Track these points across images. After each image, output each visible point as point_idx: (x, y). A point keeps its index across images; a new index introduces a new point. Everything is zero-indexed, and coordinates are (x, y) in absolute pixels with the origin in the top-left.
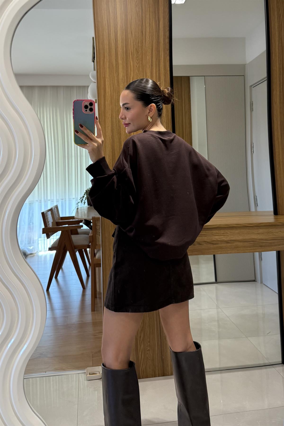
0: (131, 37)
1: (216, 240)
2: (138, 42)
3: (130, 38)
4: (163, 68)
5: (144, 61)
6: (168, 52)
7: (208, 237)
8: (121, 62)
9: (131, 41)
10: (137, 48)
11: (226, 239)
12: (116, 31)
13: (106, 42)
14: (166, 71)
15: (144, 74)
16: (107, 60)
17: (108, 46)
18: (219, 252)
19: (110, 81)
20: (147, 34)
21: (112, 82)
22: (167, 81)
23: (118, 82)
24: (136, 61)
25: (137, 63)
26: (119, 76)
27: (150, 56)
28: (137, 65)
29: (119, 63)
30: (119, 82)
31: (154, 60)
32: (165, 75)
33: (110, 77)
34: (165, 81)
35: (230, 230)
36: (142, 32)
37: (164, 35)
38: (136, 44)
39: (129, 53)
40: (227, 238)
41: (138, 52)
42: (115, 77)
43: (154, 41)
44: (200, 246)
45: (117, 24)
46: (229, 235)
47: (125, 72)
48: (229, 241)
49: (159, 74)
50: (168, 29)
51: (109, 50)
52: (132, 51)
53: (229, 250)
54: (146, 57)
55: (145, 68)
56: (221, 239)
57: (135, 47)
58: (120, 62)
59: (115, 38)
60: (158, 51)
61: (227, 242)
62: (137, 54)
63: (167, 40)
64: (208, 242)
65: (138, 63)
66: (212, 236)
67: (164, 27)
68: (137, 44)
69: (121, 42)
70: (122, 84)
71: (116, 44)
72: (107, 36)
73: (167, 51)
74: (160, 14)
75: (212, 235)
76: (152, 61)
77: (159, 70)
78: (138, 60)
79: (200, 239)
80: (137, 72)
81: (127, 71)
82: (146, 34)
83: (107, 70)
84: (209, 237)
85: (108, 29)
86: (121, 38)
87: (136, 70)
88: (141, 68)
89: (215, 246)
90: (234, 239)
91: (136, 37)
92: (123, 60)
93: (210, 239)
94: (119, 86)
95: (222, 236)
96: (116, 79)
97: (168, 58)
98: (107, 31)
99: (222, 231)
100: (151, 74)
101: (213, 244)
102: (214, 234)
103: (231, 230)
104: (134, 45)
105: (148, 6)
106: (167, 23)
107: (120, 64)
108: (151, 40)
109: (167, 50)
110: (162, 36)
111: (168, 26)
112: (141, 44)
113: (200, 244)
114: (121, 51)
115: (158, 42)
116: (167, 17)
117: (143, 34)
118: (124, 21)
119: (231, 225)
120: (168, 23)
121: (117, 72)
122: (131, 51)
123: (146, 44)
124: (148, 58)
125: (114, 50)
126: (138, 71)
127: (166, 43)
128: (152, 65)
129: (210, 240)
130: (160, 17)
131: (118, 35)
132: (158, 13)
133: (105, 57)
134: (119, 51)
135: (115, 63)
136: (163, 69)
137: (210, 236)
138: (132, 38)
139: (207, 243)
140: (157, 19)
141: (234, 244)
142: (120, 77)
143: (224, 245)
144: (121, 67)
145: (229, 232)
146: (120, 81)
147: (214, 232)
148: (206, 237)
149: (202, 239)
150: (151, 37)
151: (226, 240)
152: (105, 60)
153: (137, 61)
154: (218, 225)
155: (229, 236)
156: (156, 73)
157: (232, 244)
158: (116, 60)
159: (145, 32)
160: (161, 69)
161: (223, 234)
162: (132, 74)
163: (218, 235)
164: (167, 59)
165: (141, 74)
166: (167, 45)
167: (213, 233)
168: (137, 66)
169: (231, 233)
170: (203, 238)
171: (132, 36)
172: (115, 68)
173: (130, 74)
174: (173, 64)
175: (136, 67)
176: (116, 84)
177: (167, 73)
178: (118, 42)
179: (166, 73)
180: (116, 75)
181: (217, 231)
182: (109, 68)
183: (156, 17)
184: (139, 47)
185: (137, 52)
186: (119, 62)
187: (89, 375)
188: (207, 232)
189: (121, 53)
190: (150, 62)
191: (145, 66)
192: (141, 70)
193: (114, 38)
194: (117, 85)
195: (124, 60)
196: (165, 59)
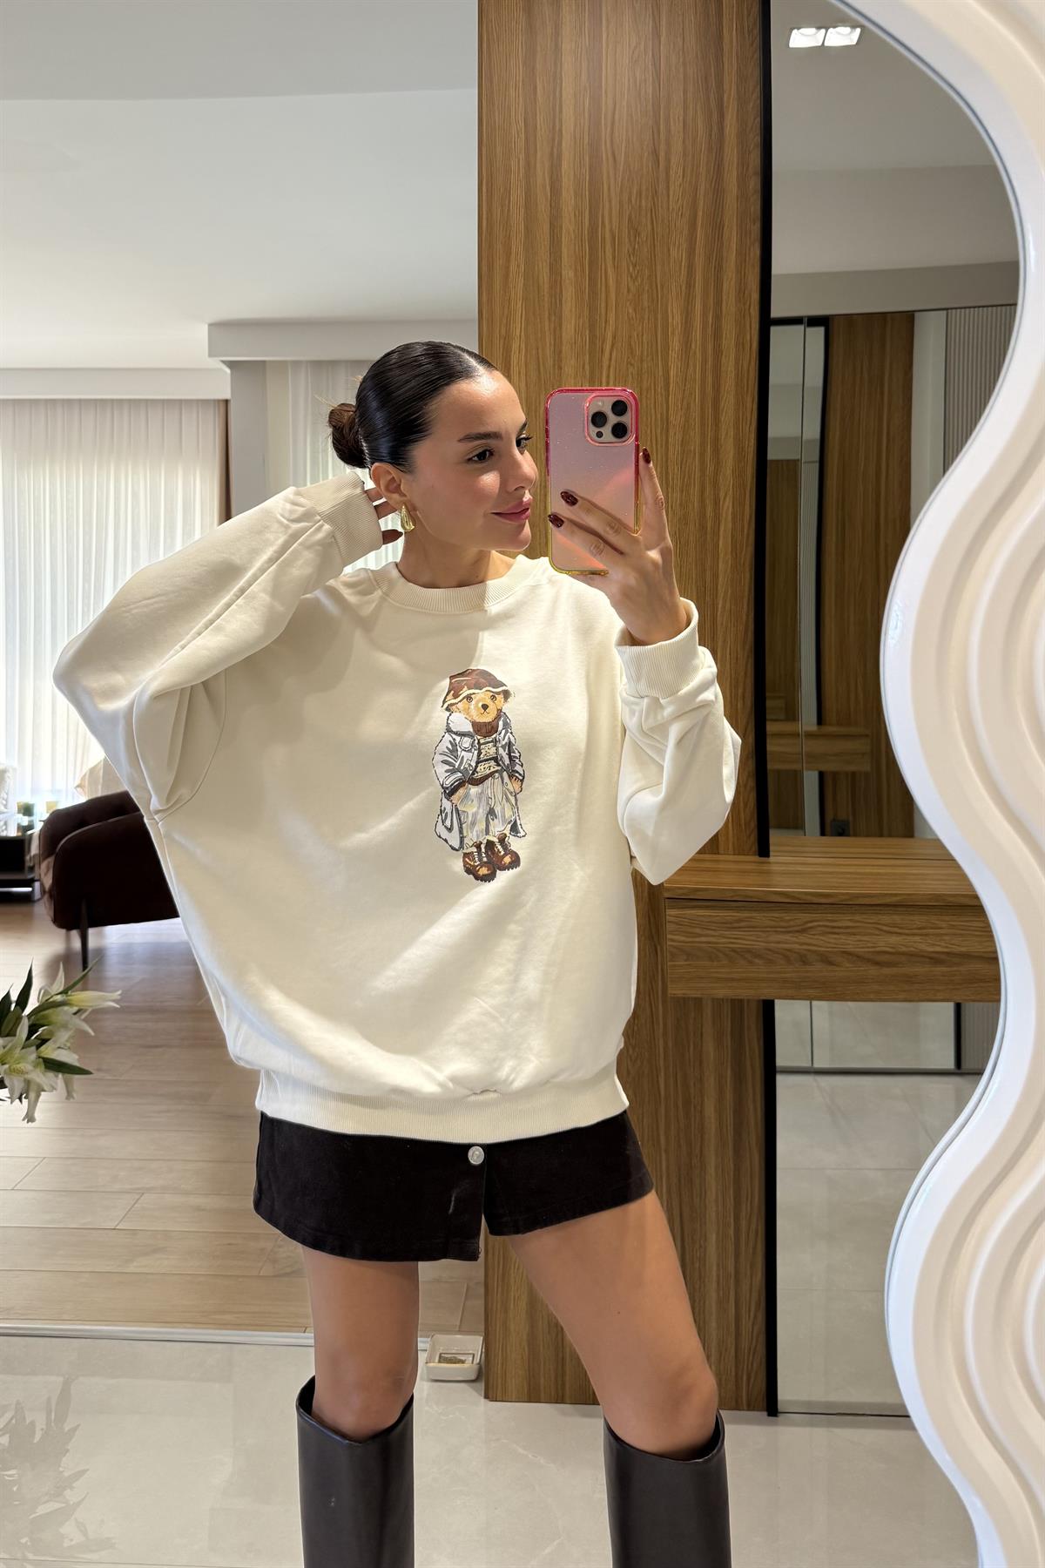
0: (611, 174)
1: (891, 950)
2: (640, 193)
3: (608, 177)
4: (732, 293)
5: (659, 267)
6: (756, 229)
7: (858, 937)
8: (571, 274)
9: (613, 189)
10: (633, 217)
11: (931, 949)
12: (555, 150)
13: (517, 196)
14: (744, 304)
15: (656, 319)
16: (518, 266)
17: (522, 210)
18: (902, 996)
20: (674, 160)
21: (534, 352)
22: (747, 348)
23: (558, 353)
24: (629, 270)
25: (631, 277)
26: (561, 328)
27: (685, 246)
28: (631, 285)
29: (563, 278)
30: (560, 352)
31: (699, 262)
32: (740, 324)
33: (526, 337)
35: (947, 918)
36: (655, 153)
37: (743, 164)
38: (630, 200)
39: (604, 239)
40: (939, 945)
41: (637, 233)
42: (548, 334)
43: (703, 184)
44: (830, 968)
45: (561, 130)
47: (586, 312)
48: (943, 957)
49: (718, 317)
50: (758, 139)
51: (527, 228)
52: (616, 230)
53: (938, 991)
54: (669, 250)
55: (662, 298)
56: (912, 949)
57: (628, 213)
58: (568, 274)
59: (551, 178)
60: (717, 227)
61: (935, 960)
62: (632, 239)
63: (755, 183)
64: (858, 957)
65: (636, 278)
66: (878, 935)
67: (742, 134)
68: (633, 201)
69: (572, 192)
70: (573, 362)
71: (553, 205)
72: (522, 171)
74: (726, 86)
75: (877, 932)
76: (691, 265)
77: (718, 303)
78: (634, 266)
79: (829, 943)
80: (630, 311)
81: (592, 309)
82: (668, 161)
83: (519, 307)
84: (866, 938)
85: (527, 149)
86: (572, 178)
87: (628, 303)
88: (645, 298)
89: (886, 971)
90: (963, 949)
91: (630, 171)
92: (579, 268)
93: (869, 945)
94: (560, 368)
95: (917, 938)
96: (550, 344)
97: (756, 251)
98: (522, 156)
99: (918, 920)
100: (686, 318)
101: (877, 963)
102: (885, 928)
104: (621, 203)
105: (681, 60)
106: (755, 119)
107: (567, 281)
108: (691, 183)
109: (754, 222)
110: (735, 164)
111: (758, 131)
112: (650, 198)
113: (831, 963)
114: (574, 231)
115: (718, 190)
117: (658, 162)
118: (586, 116)
119: (951, 899)
120: (758, 119)
121: (555, 315)
122: (611, 230)
123: (671, 196)
124: (674, 253)
125: (546, 227)
126: (635, 310)
127: (750, 195)
128: (690, 285)
129: (868, 947)
130: (725, 99)
131: (564, 166)
132: (720, 83)
133: (513, 256)
134: (564, 231)
135: (546, 279)
136: (733, 300)
137: (872, 934)
138: (615, 175)
139: (855, 958)
140: (713, 104)
142: (564, 334)
143: (920, 970)
144: (569, 294)
145: (944, 925)
146: (565, 348)
147: (886, 919)
148: (852, 938)
149: (836, 944)
150: (688, 172)
151: (932, 952)
152: (513, 267)
153: (634, 269)
154: (905, 897)
155: (945, 938)
156: (704, 315)
157: (955, 969)
158: (551, 265)
159: (668, 153)
160: (724, 298)
161: (920, 929)
162: (612, 321)
163: (900, 931)
164: (752, 255)
165: (646, 321)
166: (752, 201)
168: (633, 289)
169: (953, 927)
170: (840, 939)
171: (615, 169)
172: (546, 299)
173: (606, 323)
175: (629, 291)
176: (550, 362)
178: (561, 195)
179: (747, 311)
180: (552, 325)
181: (897, 919)
182: (525, 298)
183: (712, 96)
184: (643, 213)
185: (635, 231)
186: (563, 273)
187: (440, 1362)
188: (857, 918)
189: (573, 237)
190: (684, 272)
191: (662, 287)
192: (646, 304)
193: (547, 181)
194: (554, 365)
195: (582, 266)
196: (742, 255)
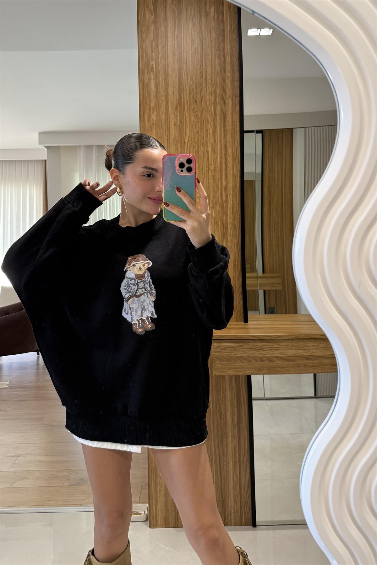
0: (186, 80)
1: (292, 355)
2: (196, 87)
4: (230, 123)
5: (204, 113)
6: (238, 99)
7: (281, 351)
8: (173, 115)
9: (187, 85)
10: (194, 95)
11: (306, 354)
12: (166, 72)
13: (153, 87)
14: (234, 127)
15: (203, 131)
16: (154, 113)
17: (155, 93)
18: (296, 372)
20: (208, 75)
22: (236, 142)
24: (193, 114)
25: (194, 116)
26: (169, 134)
27: (213, 105)
28: (194, 119)
29: (170, 117)
30: (170, 143)
31: (218, 111)
32: (233, 133)
34: (232, 141)
35: (311, 343)
36: (202, 73)
37: (232, 77)
38: (193, 89)
39: (184, 103)
40: (309, 353)
41: (196, 101)
42: (165, 137)
43: (219, 84)
44: (271, 362)
45: (168, 65)
46: (311, 349)
47: (178, 129)
48: (310, 357)
49: (225, 131)
50: (238, 68)
51: (156, 99)
53: (309, 369)
54: (207, 107)
55: (205, 124)
56: (300, 355)
57: (192, 94)
58: (172, 115)
59: (165, 81)
60: (224, 99)
61: (307, 358)
62: (194, 103)
63: (237, 84)
64: (281, 358)
65: (196, 117)
66: (288, 350)
67: (232, 66)
68: (194, 90)
69: (172, 87)
70: (174, 146)
71: (166, 91)
72: (154, 79)
74: (226, 49)
75: (288, 349)
76: (215, 113)
77: (225, 126)
78: (195, 113)
79: (270, 353)
80: (194, 128)
81: (181, 128)
82: (206, 76)
84: (284, 351)
85: (156, 71)
86: (172, 81)
87: (193, 126)
88: (199, 124)
89: (291, 363)
90: (317, 354)
91: (193, 79)
92: (175, 113)
94: (170, 149)
95: (301, 351)
96: (166, 140)
97: (238, 108)
98: (154, 74)
99: (301, 344)
100: (214, 131)
101: (288, 360)
102: (290, 347)
103: (314, 343)
104: (190, 90)
105: (210, 40)
106: (236, 61)
108: (214, 83)
109: (237, 97)
110: (230, 77)
111: (238, 66)
112: (200, 89)
113: (271, 361)
114: (173, 100)
115: (224, 87)
116: (236, 53)
117: (203, 76)
118: (177, 59)
119: (312, 336)
120: (238, 61)
121: (167, 129)
122: (187, 100)
123: (207, 88)
124: (209, 108)
125: (164, 99)
127: (235, 88)
128: (215, 119)
129: (285, 355)
130: (226, 54)
131: (169, 77)
132: (224, 48)
133: (152, 109)
134: (170, 100)
135: (164, 117)
136: (230, 125)
137: (286, 350)
138: (188, 80)
139: (280, 359)
140: (222, 56)
141: (317, 361)
143: (303, 362)
144: (172, 122)
145: (310, 345)
147: (290, 344)
149: (273, 354)
150: (213, 80)
151: (307, 356)
152: (152, 113)
155: (311, 350)
156: (220, 131)
157: (315, 361)
158: (165, 112)
159: (206, 73)
160: (227, 124)
161: (302, 347)
162: (188, 132)
163: (295, 348)
164: (236, 109)
165: (200, 132)
166: (236, 90)
167: (289, 345)
168: (195, 121)
169: (313, 346)
171: (187, 78)
172: (164, 124)
173: (186, 133)
175: (193, 121)
178: (168, 87)
179: (235, 129)
180: (166, 134)
181: (294, 344)
182: (156, 124)
183: (221, 53)
184: (198, 94)
186: (170, 115)
188: (280, 344)
189: (173, 102)
190: (213, 114)
191: (205, 120)
192: (199, 126)
193: (164, 83)
195: (177, 113)
196: (233, 109)
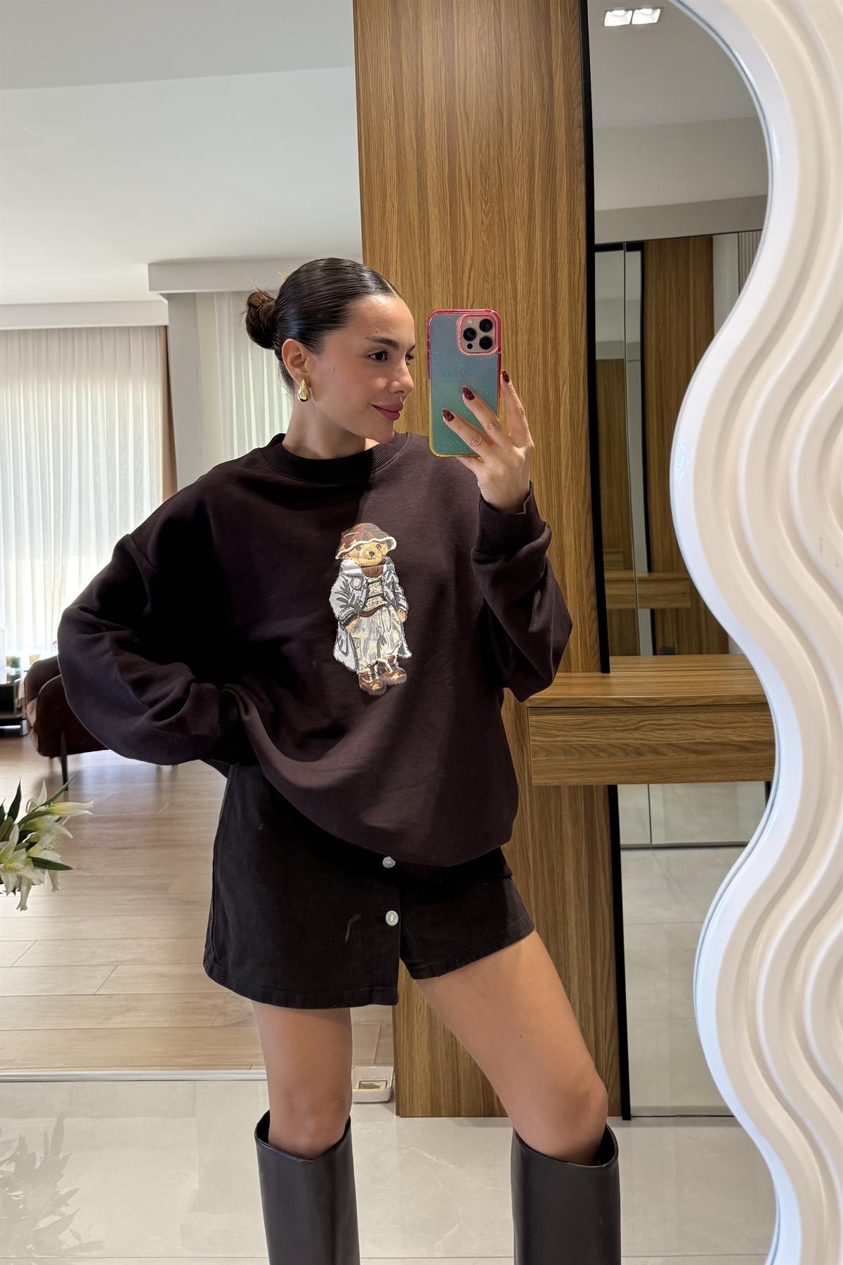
0: (465, 129)
1: (706, 741)
2: (488, 144)
3: (463, 133)
4: (565, 222)
5: (506, 204)
6: (581, 170)
7: (680, 732)
8: (436, 211)
9: (466, 141)
10: (484, 163)
11: (739, 739)
12: (419, 113)
13: (390, 149)
14: (574, 231)
15: (505, 245)
16: (393, 206)
17: (394, 161)
19: (402, 273)
20: (515, 117)
21: (408, 274)
23: (427, 273)
24: (482, 206)
25: (484, 211)
26: (429, 255)
27: (526, 187)
28: (484, 219)
29: (430, 213)
30: (430, 273)
31: (538, 198)
32: (572, 246)
33: (402, 261)
34: (569, 262)
35: (751, 714)
36: (500, 113)
37: (570, 118)
38: (480, 149)
39: (461, 183)
40: (745, 736)
41: (487, 177)
42: (418, 259)
43: (539, 137)
44: (659, 757)
45: (423, 96)
46: (751, 727)
47: (449, 242)
48: (748, 745)
49: (554, 242)
50: (581, 98)
51: (398, 174)
52: (470, 174)
53: (747, 772)
54: (513, 189)
55: (509, 228)
56: (723, 740)
57: (479, 161)
58: (433, 211)
59: (417, 133)
60: (550, 169)
61: (742, 748)
62: (484, 182)
63: (579, 134)
64: (680, 747)
65: (488, 212)
66: (695, 729)
67: (567, 95)
68: (483, 152)
69: (434, 146)
70: (439, 281)
71: (419, 155)
72: (393, 130)
73: (580, 166)
74: (554, 57)
75: (695, 727)
76: (531, 202)
77: (554, 231)
78: (486, 204)
79: (657, 737)
80: (485, 239)
81: (454, 238)
82: (510, 119)
83: (394, 239)
84: (686, 732)
85: (396, 112)
86: (434, 132)
87: (482, 233)
88: (496, 227)
89: (703, 758)
91: (480, 127)
92: (441, 206)
93: (688, 738)
94: (430, 286)
95: (728, 731)
96: (421, 266)
97: (582, 189)
98: (392, 118)
99: (727, 716)
100: (529, 243)
101: (696, 752)
102: (700, 724)
104: (474, 153)
105: (518, 37)
106: (577, 82)
107: (433, 217)
108: (528, 134)
110: (563, 120)
112: (496, 148)
113: (658, 754)
114: (437, 177)
115: (550, 140)
116: (576, 64)
117: (502, 119)
118: (443, 84)
119: (753, 698)
120: (580, 82)
121: (424, 244)
122: (467, 175)
123: (514, 146)
124: (517, 192)
125: (415, 173)
126: (488, 238)
127: (575, 143)
128: (531, 217)
129: (687, 740)
130: (554, 66)
131: (427, 125)
132: (549, 54)
133: (388, 198)
134: (429, 175)
135: (416, 216)
136: (565, 228)
137: (691, 729)
138: (468, 131)
139: (677, 749)
140: (544, 71)
142: (432, 259)
143: (731, 756)
144: (435, 227)
146: (433, 270)
147: (702, 716)
148: (674, 732)
149: (663, 738)
150: (526, 127)
151: (741, 742)
152: (388, 206)
153: (486, 207)
154: (715, 699)
155: (750, 730)
156: (543, 241)
157: (759, 754)
158: (419, 205)
159: (510, 111)
160: (559, 226)
161: (729, 723)
162: (470, 247)
163: (713, 725)
164: (579, 192)
165: (497, 246)
166: (577, 148)
167: (697, 719)
168: (486, 222)
169: (756, 721)
170: (665, 734)
171: (468, 126)
172: (416, 231)
173: (465, 248)
174: (596, 208)
175: (482, 223)
177: (579, 238)
178: (425, 147)
179: (576, 237)
180: (422, 253)
181: (711, 716)
182: (399, 231)
183: (543, 66)
184: (492, 160)
185: (485, 175)
186: (429, 210)
187: (359, 1088)
188: (678, 716)
189: (436, 182)
190: (526, 207)
191: (509, 220)
192: (496, 232)
193: (414, 137)
195: (444, 204)
196: (571, 192)
